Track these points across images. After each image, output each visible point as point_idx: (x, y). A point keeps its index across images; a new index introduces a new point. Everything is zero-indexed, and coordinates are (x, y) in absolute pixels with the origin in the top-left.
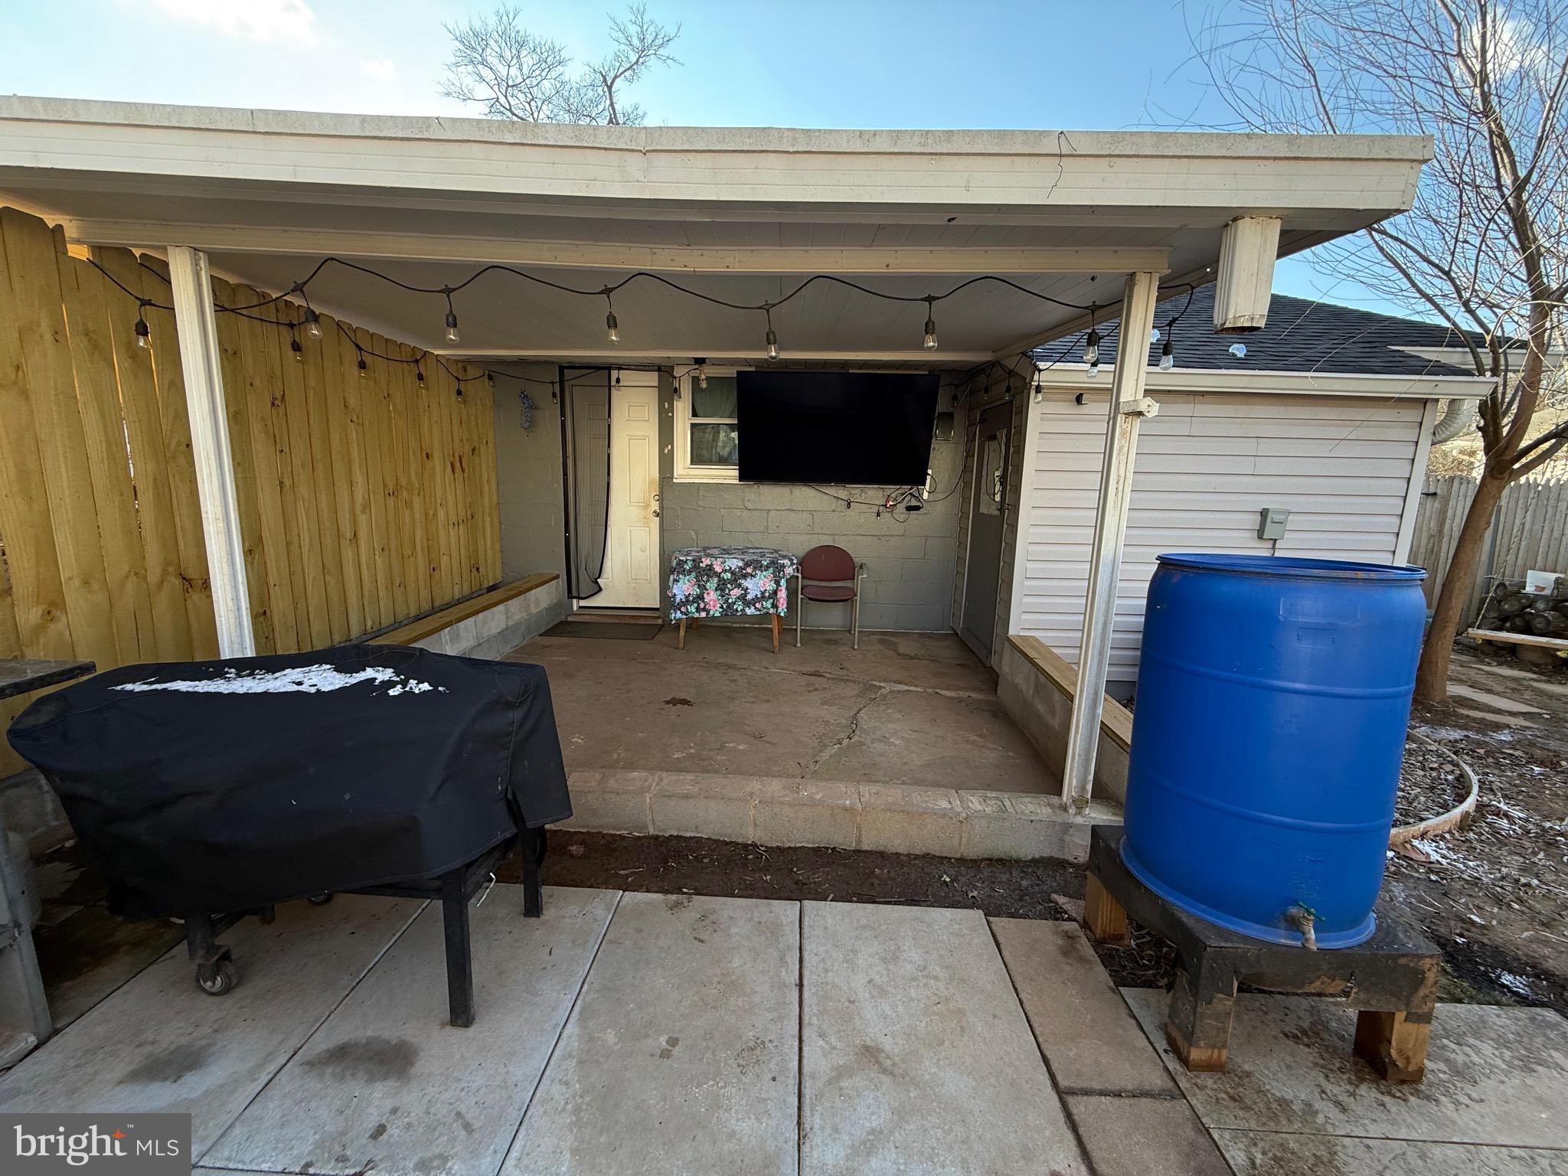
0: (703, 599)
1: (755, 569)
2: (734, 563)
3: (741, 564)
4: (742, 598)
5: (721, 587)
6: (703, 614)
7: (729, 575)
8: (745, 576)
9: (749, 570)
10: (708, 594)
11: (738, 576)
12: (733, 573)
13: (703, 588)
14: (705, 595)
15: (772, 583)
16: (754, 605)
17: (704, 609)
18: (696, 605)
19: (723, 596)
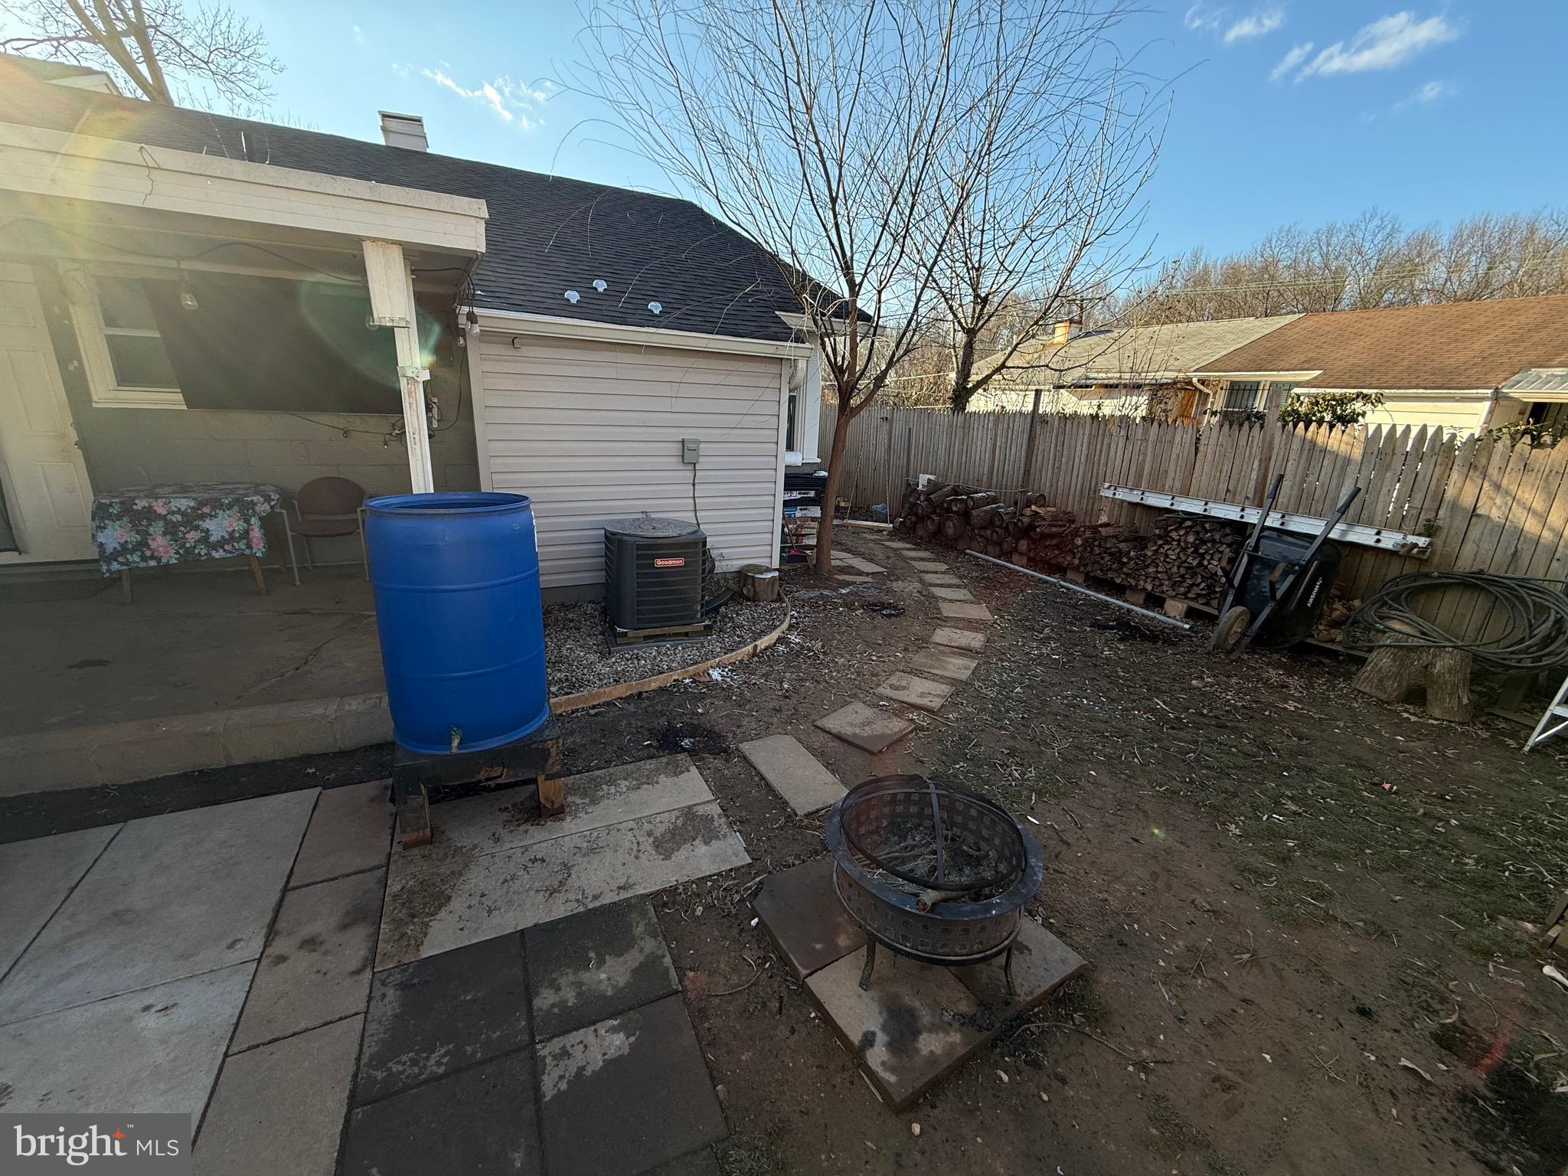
0: (147, 546)
1: (214, 508)
2: (184, 504)
3: (192, 504)
4: (205, 539)
5: (171, 530)
6: (153, 563)
7: (179, 517)
8: (203, 517)
9: (206, 510)
10: (154, 539)
11: (191, 519)
12: (184, 514)
13: (145, 534)
14: (150, 541)
15: (241, 522)
16: (222, 548)
17: (152, 557)
18: (139, 553)
19: (176, 541)
